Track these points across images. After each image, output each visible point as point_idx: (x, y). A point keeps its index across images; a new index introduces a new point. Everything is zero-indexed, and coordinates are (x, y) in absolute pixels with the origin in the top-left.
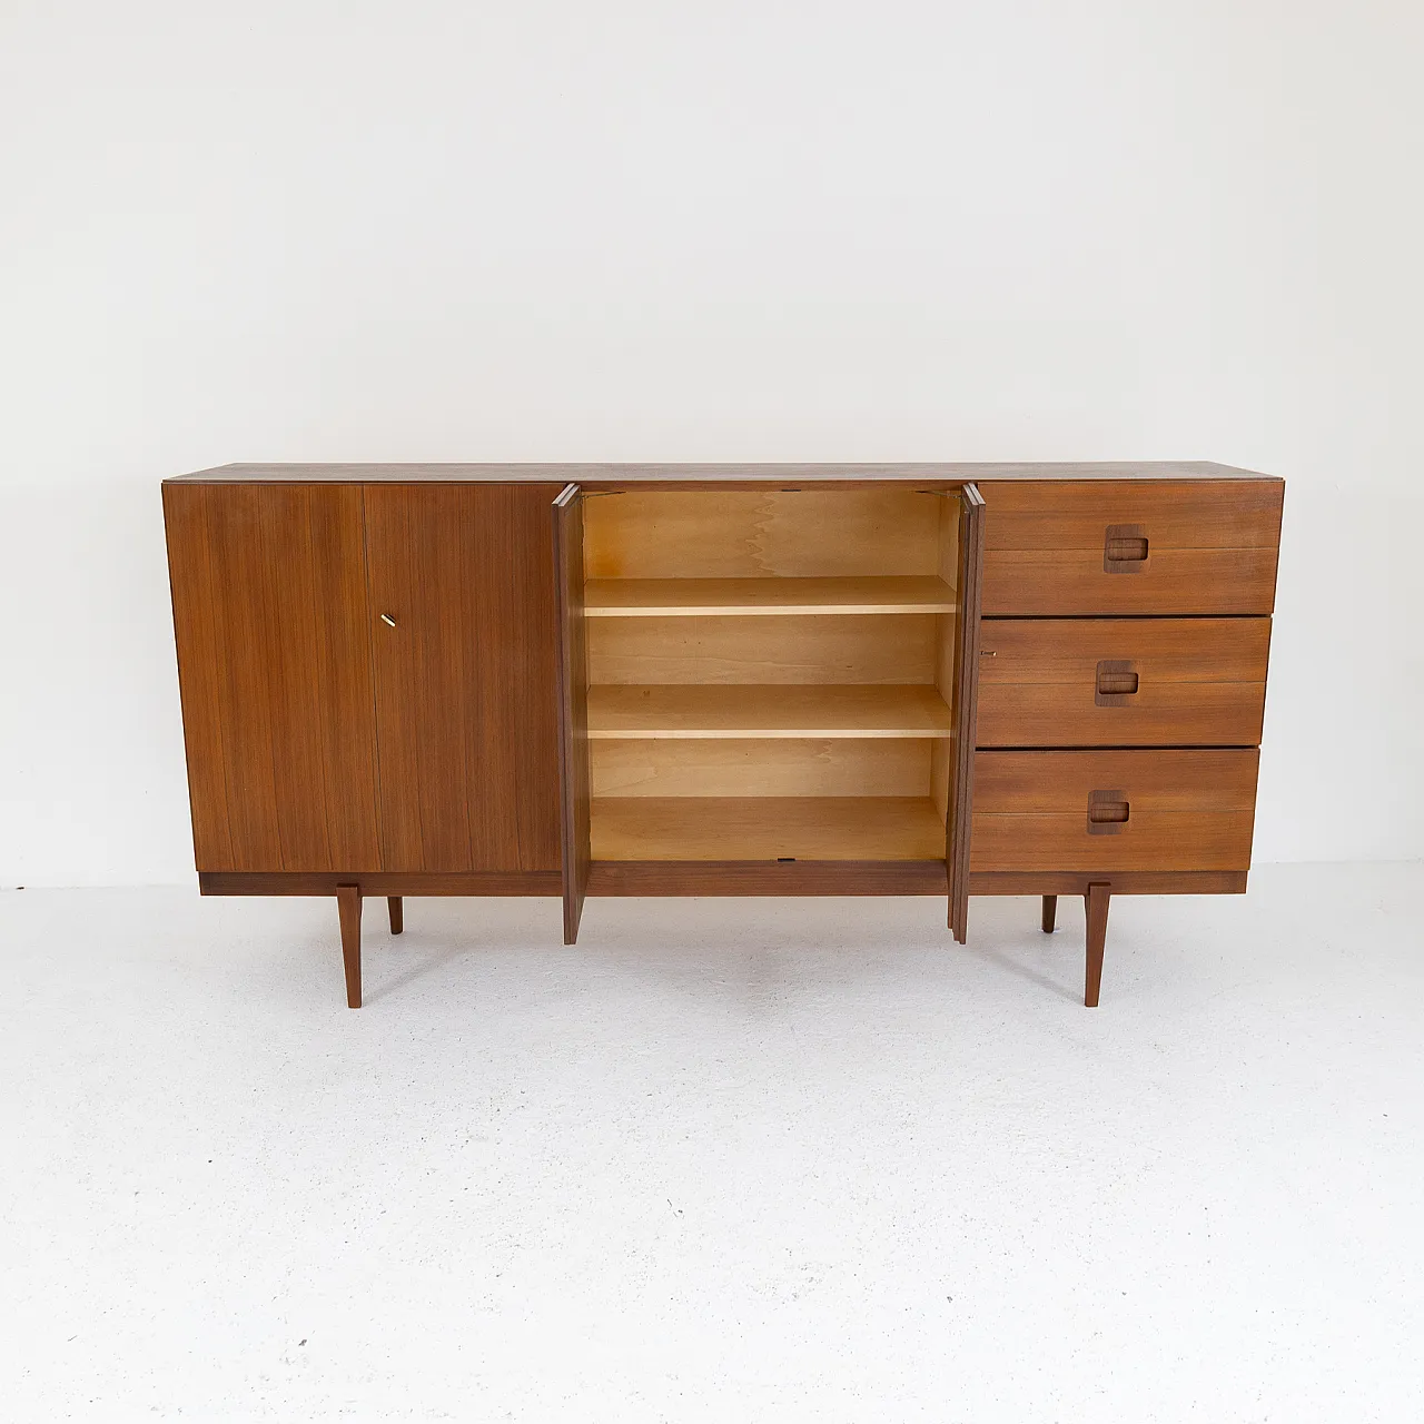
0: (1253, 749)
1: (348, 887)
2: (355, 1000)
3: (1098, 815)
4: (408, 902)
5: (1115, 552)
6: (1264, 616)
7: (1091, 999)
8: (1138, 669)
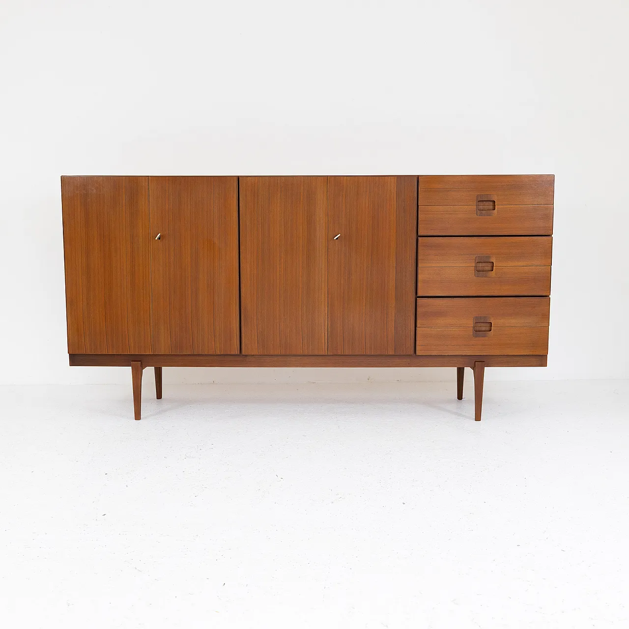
0: (547, 297)
1: (137, 362)
2: (138, 416)
3: (477, 329)
4: (165, 370)
5: (481, 207)
6: (549, 236)
7: (478, 418)
8: (493, 260)
